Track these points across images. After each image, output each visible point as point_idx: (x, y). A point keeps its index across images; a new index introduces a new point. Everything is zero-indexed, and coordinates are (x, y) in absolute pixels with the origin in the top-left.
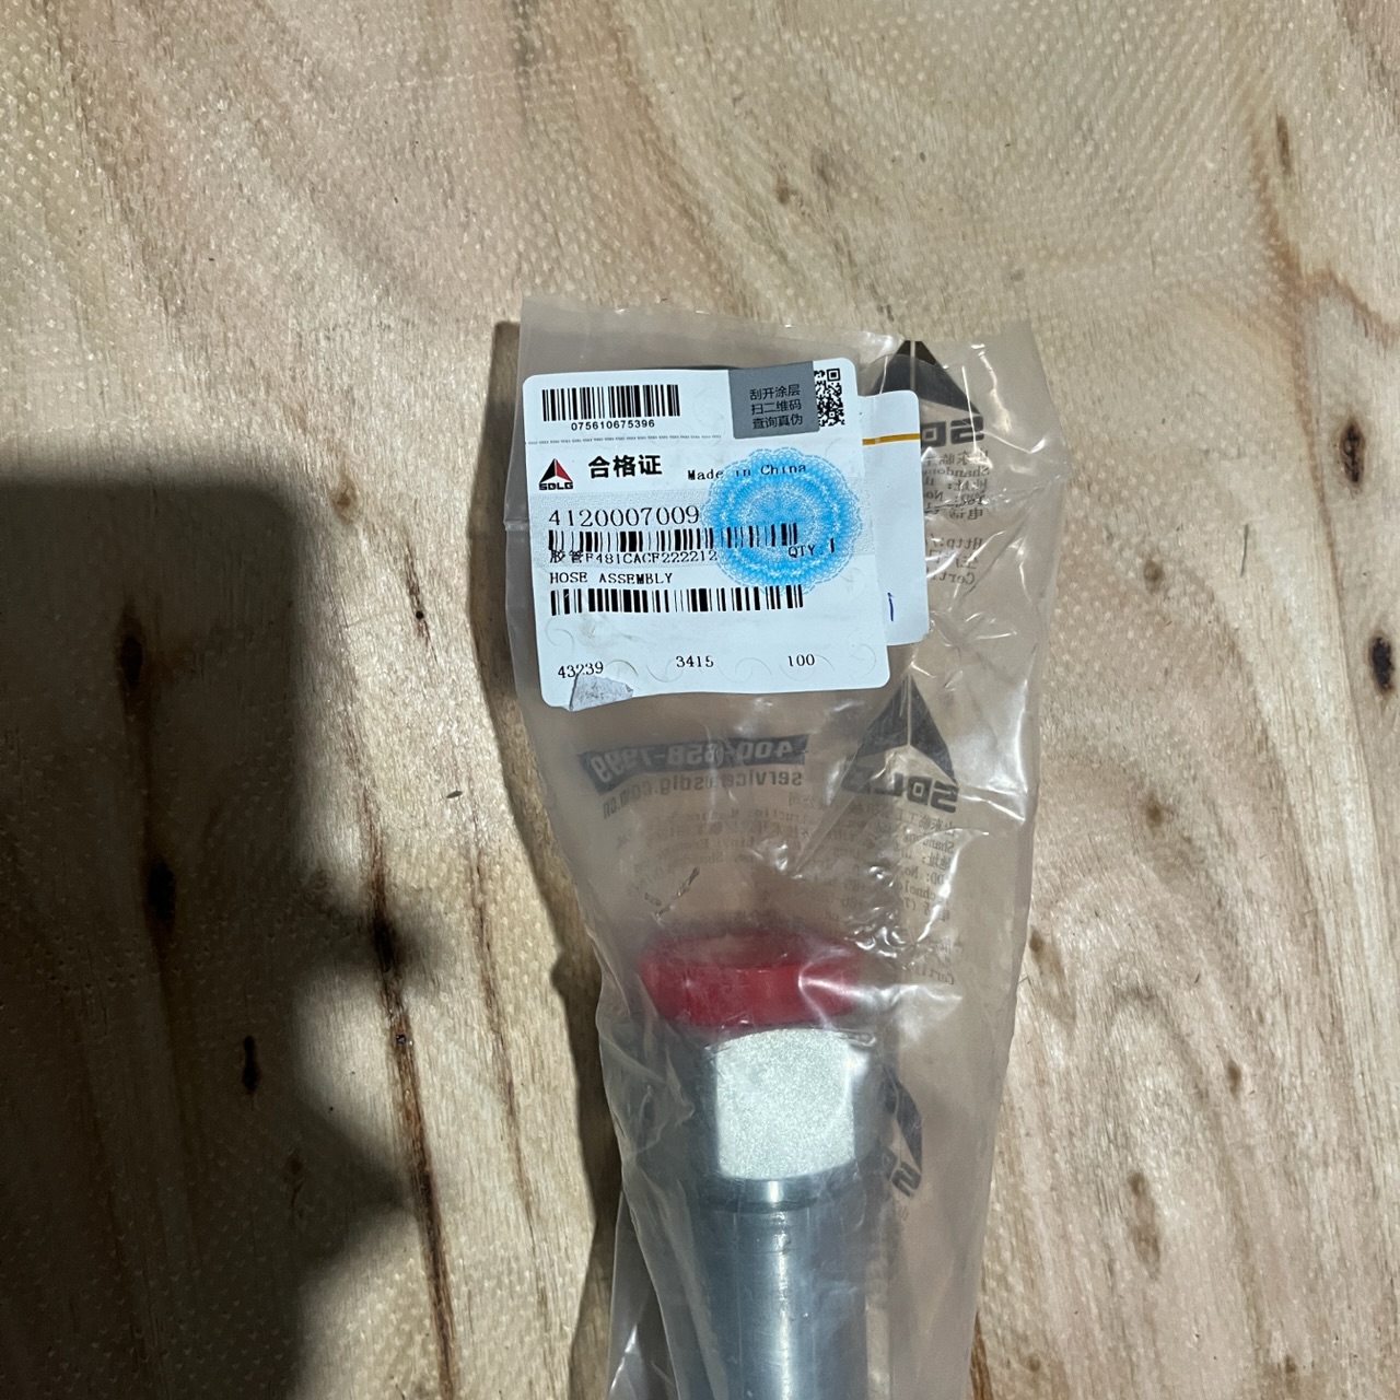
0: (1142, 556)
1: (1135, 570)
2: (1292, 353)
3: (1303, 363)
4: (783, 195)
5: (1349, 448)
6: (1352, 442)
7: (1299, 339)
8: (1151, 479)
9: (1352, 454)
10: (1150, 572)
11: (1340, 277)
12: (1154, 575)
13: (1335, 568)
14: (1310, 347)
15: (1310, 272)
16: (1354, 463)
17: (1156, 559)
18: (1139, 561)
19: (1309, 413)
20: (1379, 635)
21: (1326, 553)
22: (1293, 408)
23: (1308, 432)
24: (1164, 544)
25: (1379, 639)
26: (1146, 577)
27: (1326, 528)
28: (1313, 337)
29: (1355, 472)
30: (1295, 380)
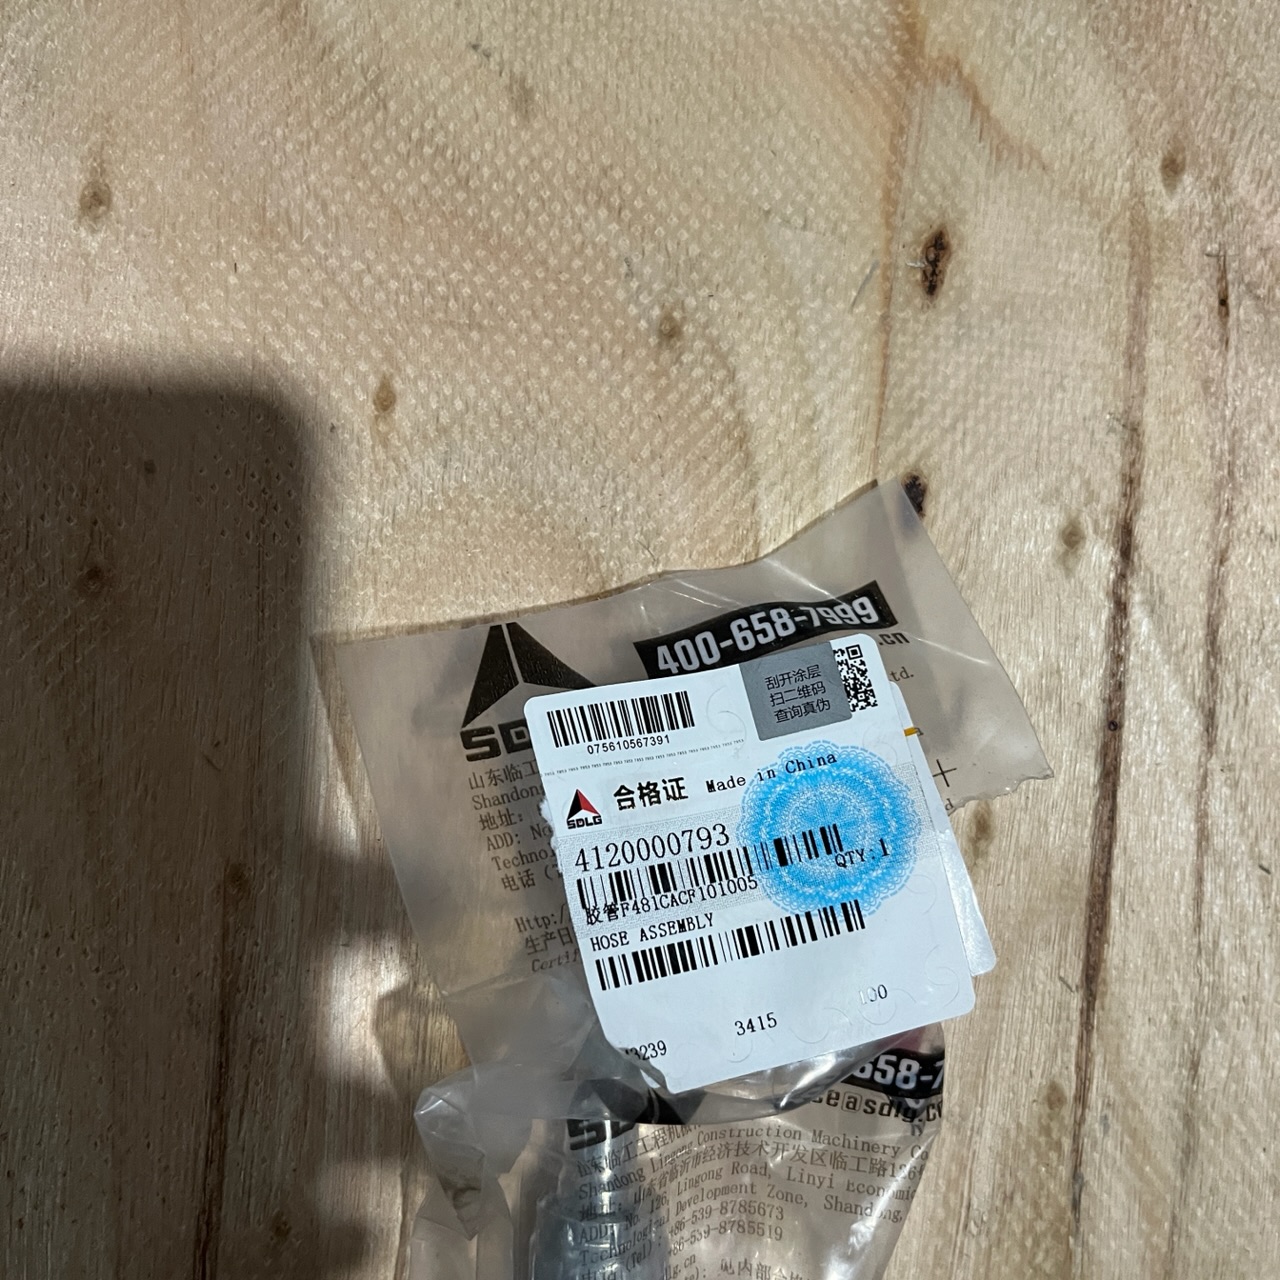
0: (663, 307)
1: (649, 321)
2: (893, 134)
3: (903, 149)
5: (932, 256)
6: (938, 248)
7: (905, 122)
8: (695, 224)
9: (934, 263)
10: (667, 327)
11: (967, 70)
12: (670, 333)
13: (884, 384)
14: (913, 131)
15: (935, 54)
16: (934, 273)
17: (677, 315)
18: (656, 312)
19: (895, 203)
20: (915, 473)
21: (877, 363)
22: (878, 194)
23: (888, 225)
24: (691, 302)
25: (916, 478)
26: (661, 331)
27: (883, 337)
28: (920, 125)
29: (932, 284)
30: (889, 165)
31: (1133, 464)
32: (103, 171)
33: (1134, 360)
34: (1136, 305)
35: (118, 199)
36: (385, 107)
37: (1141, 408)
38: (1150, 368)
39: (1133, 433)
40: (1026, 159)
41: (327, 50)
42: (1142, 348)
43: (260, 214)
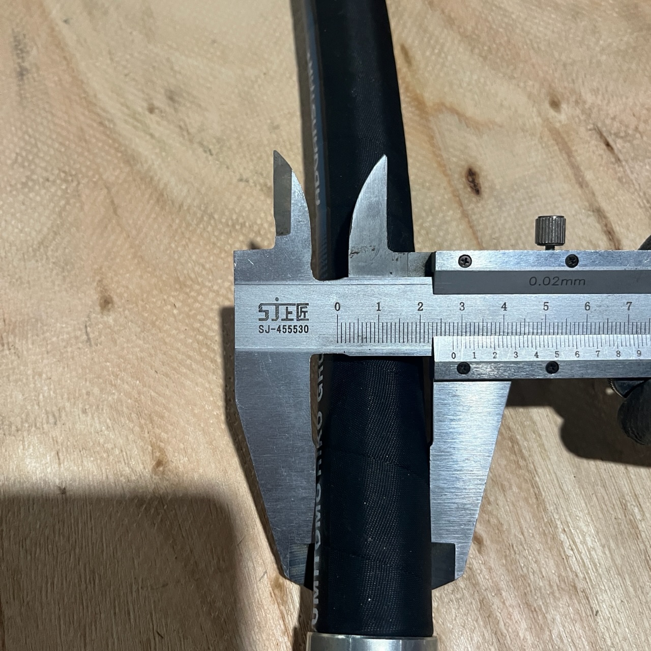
2: (429, 140)
3: (436, 144)
4: (151, 110)
6: (472, 177)
7: (432, 134)
9: (473, 181)
11: (448, 105)
14: (437, 136)
15: (431, 104)
16: (475, 186)
19: (444, 166)
21: (470, 231)
22: (435, 165)
23: (446, 175)
27: (467, 219)
28: (439, 132)
29: (476, 190)
30: (434, 152)
31: (606, 225)
32: (106, 290)
33: (582, 183)
34: (570, 162)
35: (115, 299)
36: (214, 218)
37: (596, 201)
38: (591, 184)
39: (599, 213)
40: (491, 126)
41: (181, 206)
42: (583, 177)
43: (177, 280)
